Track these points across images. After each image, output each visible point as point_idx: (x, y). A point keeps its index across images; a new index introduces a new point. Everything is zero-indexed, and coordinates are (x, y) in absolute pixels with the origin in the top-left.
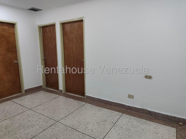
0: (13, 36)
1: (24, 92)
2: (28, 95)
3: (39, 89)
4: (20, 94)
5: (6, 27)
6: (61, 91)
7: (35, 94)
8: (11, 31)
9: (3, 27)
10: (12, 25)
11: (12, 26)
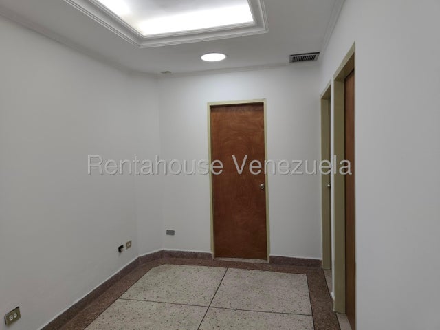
1: (268, 260)
8: (258, 119)
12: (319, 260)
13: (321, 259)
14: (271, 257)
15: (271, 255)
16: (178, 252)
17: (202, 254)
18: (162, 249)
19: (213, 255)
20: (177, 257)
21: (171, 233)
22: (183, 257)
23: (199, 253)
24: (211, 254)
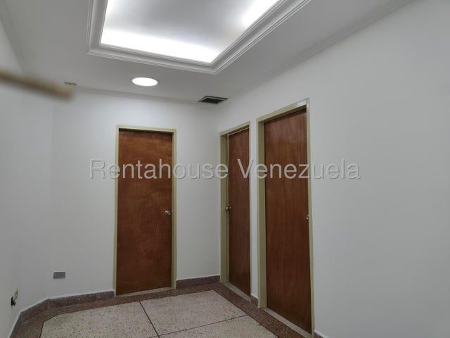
0: (167, 158)
1: (175, 286)
2: (180, 294)
3: (209, 283)
4: (166, 289)
5: (157, 141)
6: (255, 301)
7: (195, 296)
8: (165, 147)
9: (151, 141)
10: (168, 136)
11: (167, 138)
12: (217, 276)
13: (219, 274)
14: (177, 282)
15: (177, 279)
16: (69, 299)
17: (102, 294)
18: (45, 299)
19: (115, 293)
20: (67, 305)
21: (59, 275)
22: (76, 304)
23: (98, 294)
24: (113, 292)
